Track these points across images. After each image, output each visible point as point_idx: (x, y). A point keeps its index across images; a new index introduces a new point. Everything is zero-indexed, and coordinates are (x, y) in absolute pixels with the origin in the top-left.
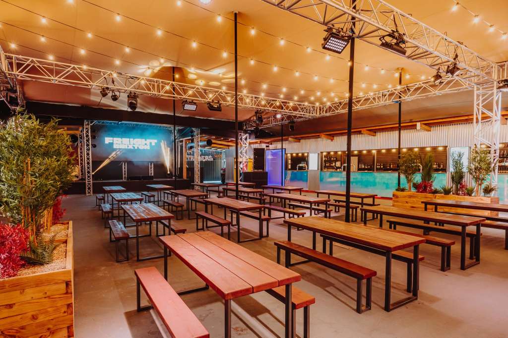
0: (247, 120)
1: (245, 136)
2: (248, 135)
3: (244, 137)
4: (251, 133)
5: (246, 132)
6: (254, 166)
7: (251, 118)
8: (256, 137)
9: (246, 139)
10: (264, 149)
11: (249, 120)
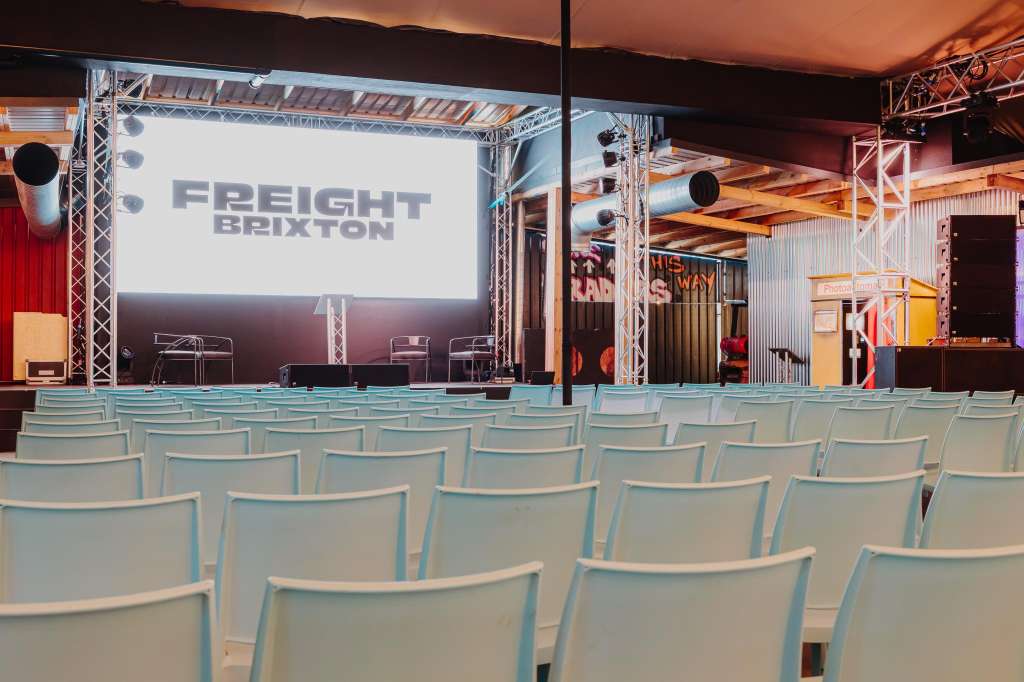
0: (910, 65)
1: (894, 154)
2: (906, 147)
3: (884, 161)
4: (927, 136)
5: (895, 130)
6: (954, 316)
7: (936, 48)
8: (963, 156)
9: (895, 171)
10: (1013, 218)
11: (921, 65)
